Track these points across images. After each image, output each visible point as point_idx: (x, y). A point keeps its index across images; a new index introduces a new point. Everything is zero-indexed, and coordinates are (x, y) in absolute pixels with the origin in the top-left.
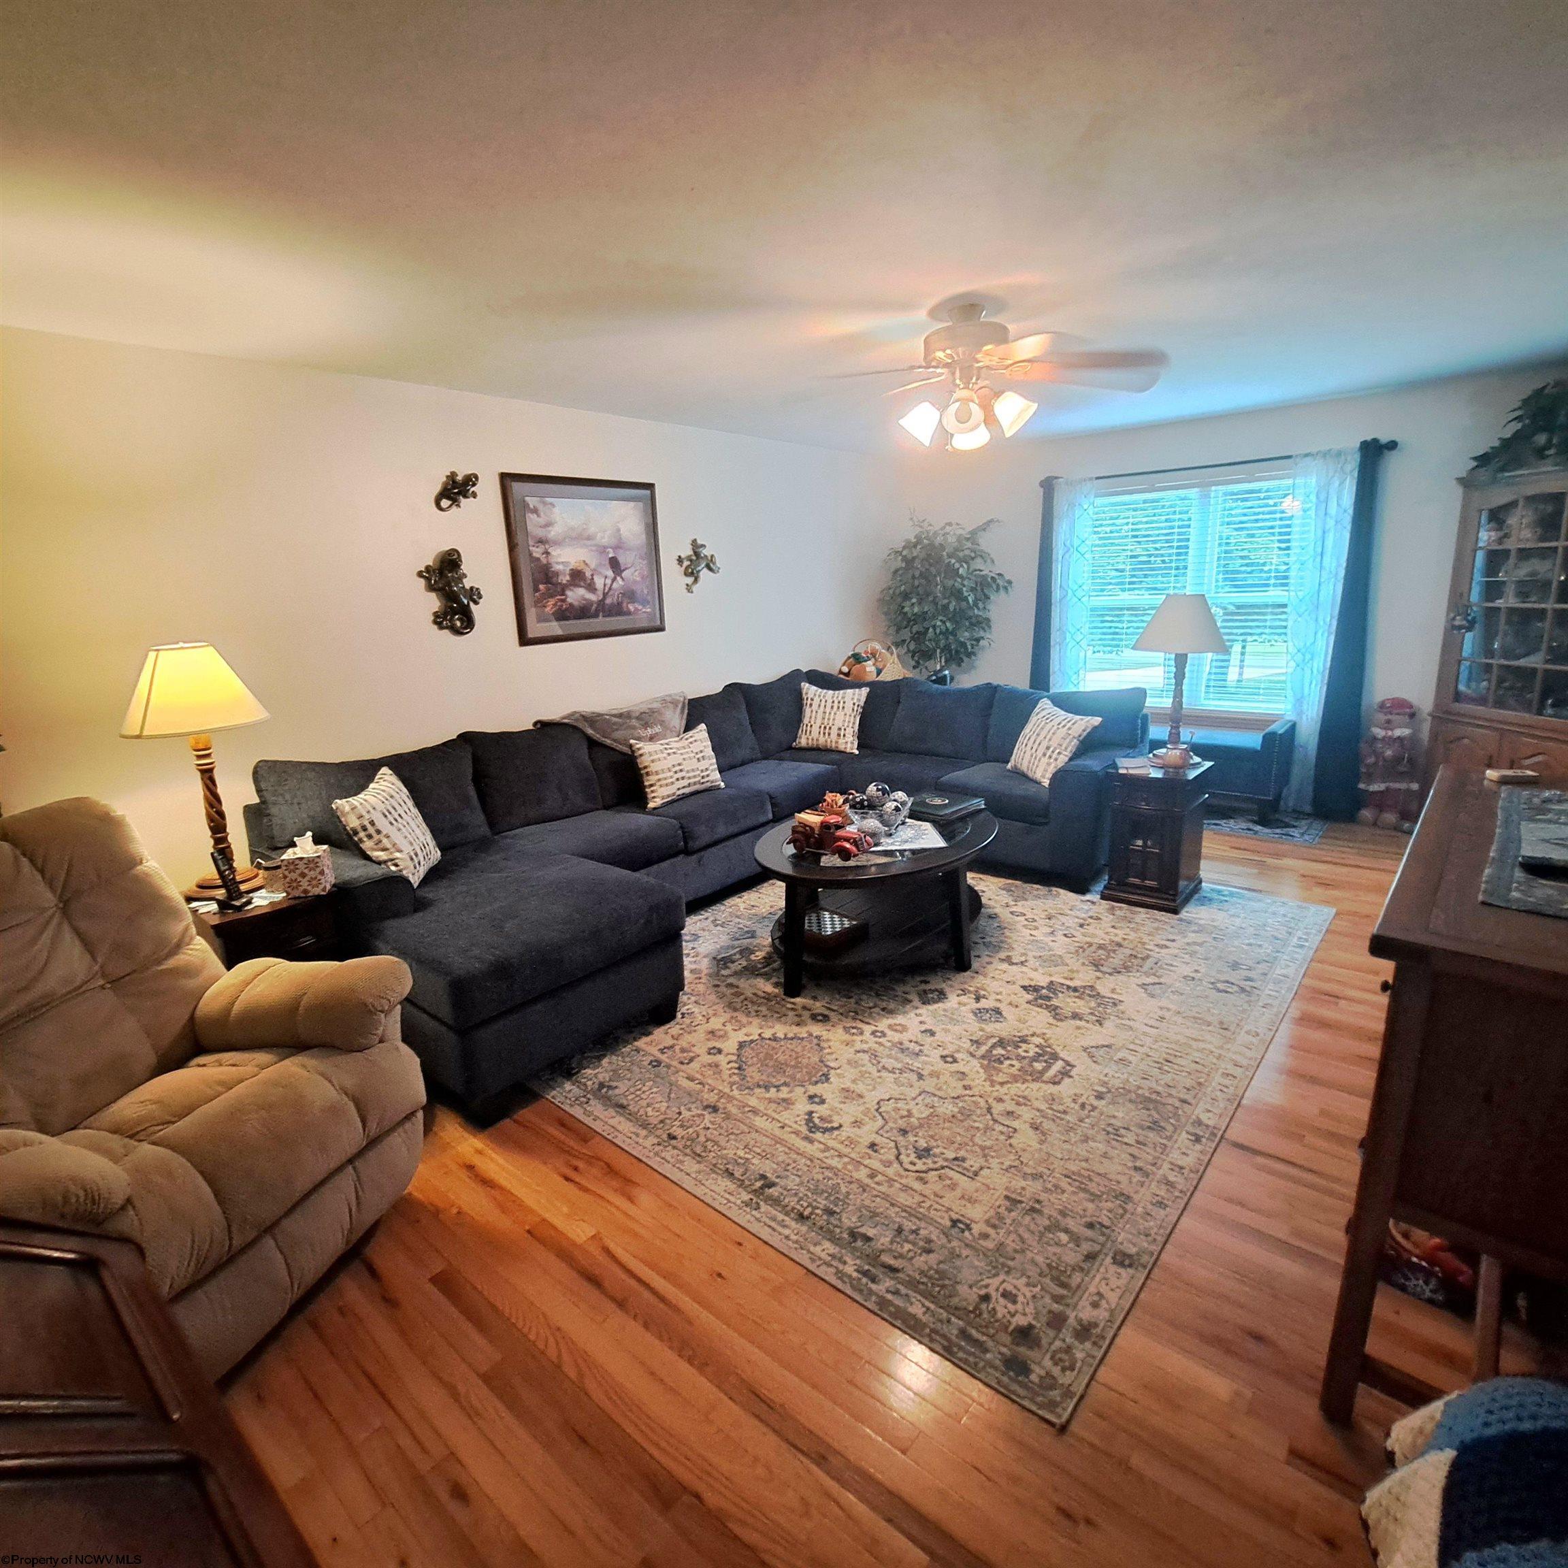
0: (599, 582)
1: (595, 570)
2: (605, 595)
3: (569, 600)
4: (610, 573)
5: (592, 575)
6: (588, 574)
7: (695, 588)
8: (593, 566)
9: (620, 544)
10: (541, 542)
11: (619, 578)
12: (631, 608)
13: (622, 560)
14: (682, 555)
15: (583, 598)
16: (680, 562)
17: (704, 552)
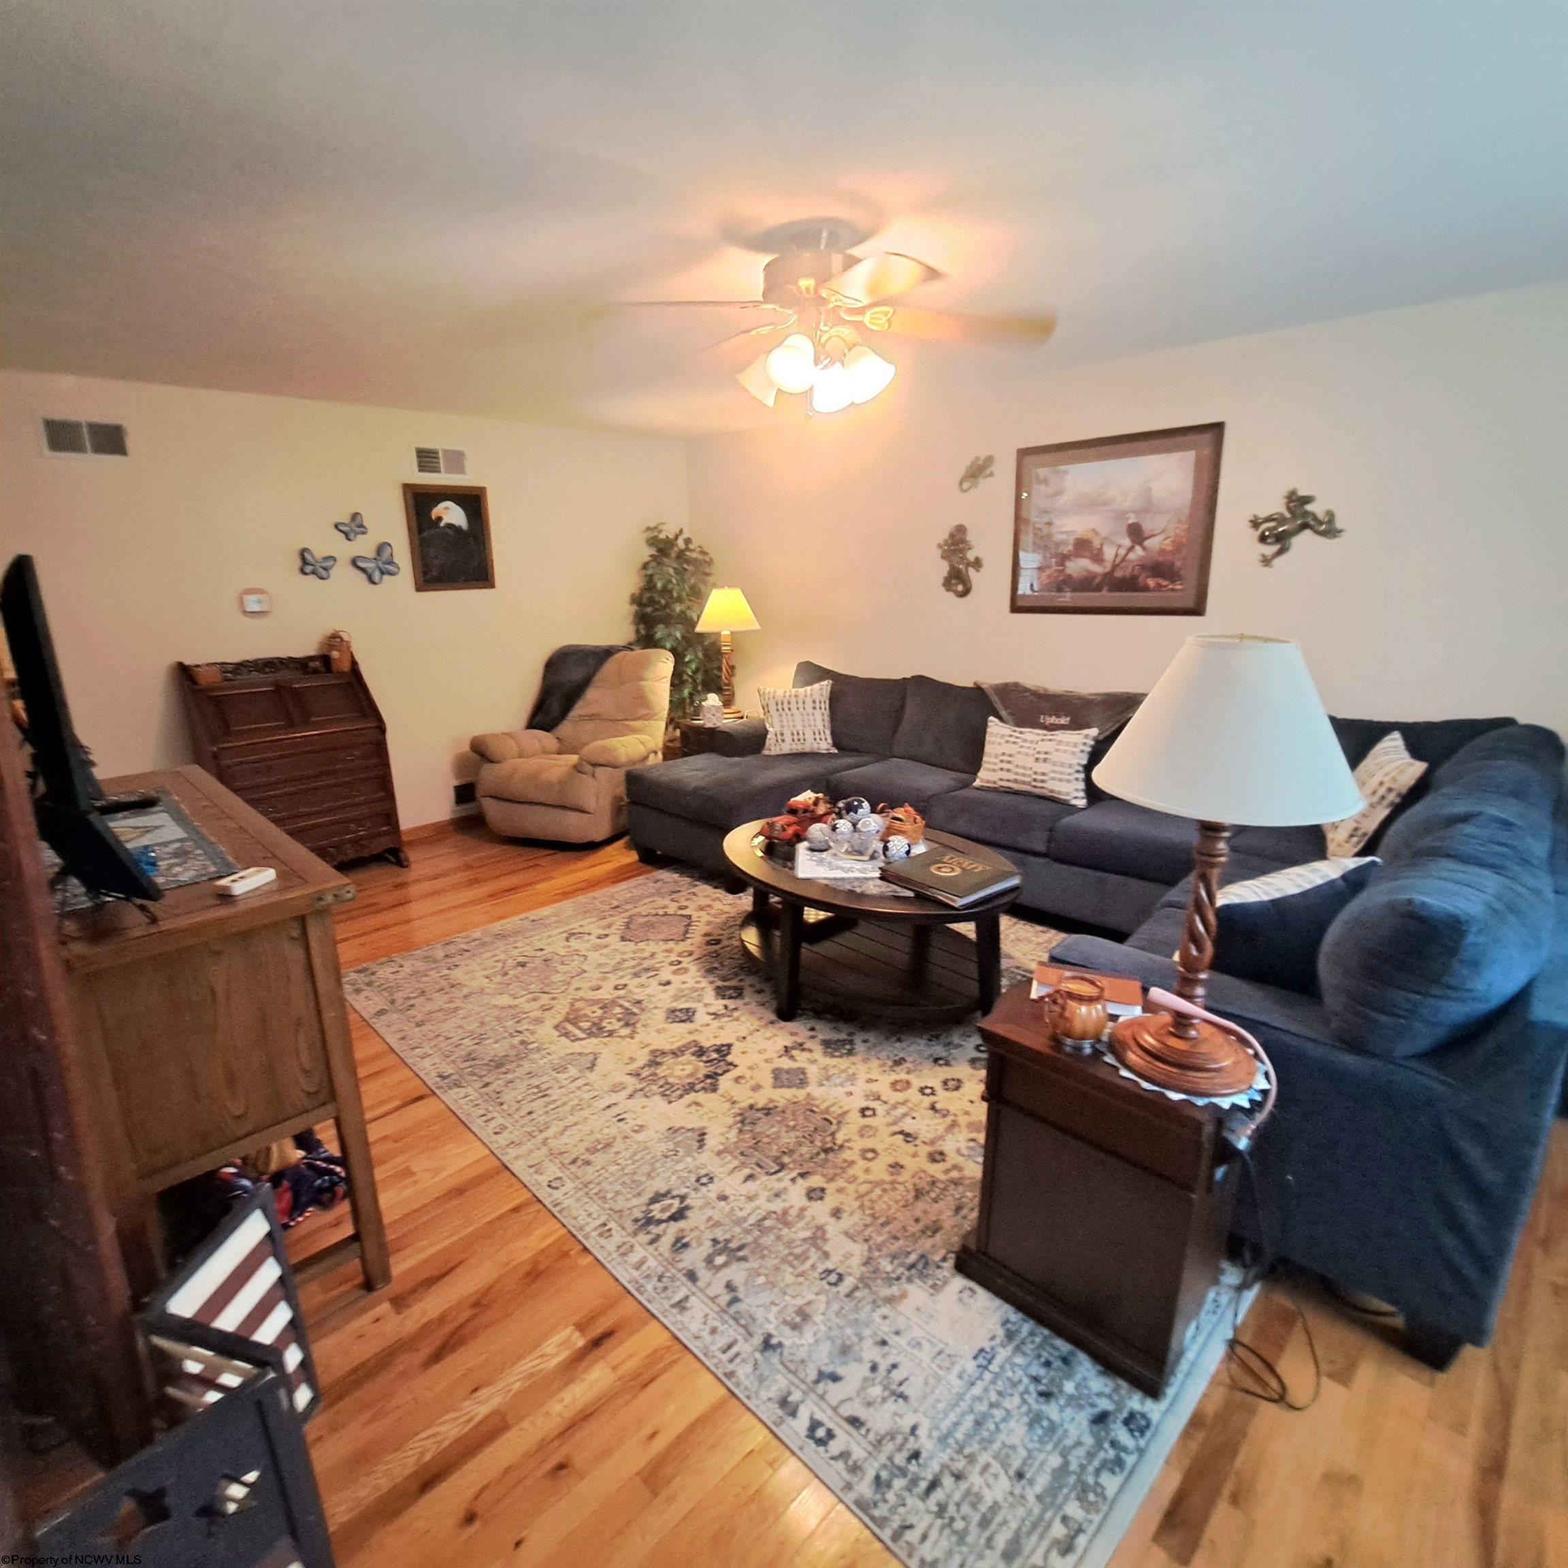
0: (1109, 553)
1: (1106, 538)
2: (1115, 567)
3: (1068, 571)
4: (1127, 542)
5: (1102, 545)
6: (1096, 543)
7: (1277, 562)
8: (1103, 534)
9: (1148, 507)
10: (1045, 512)
11: (1138, 548)
12: (1151, 583)
13: (1147, 526)
14: (1263, 514)
15: (1085, 569)
16: (1255, 524)
17: (1309, 507)
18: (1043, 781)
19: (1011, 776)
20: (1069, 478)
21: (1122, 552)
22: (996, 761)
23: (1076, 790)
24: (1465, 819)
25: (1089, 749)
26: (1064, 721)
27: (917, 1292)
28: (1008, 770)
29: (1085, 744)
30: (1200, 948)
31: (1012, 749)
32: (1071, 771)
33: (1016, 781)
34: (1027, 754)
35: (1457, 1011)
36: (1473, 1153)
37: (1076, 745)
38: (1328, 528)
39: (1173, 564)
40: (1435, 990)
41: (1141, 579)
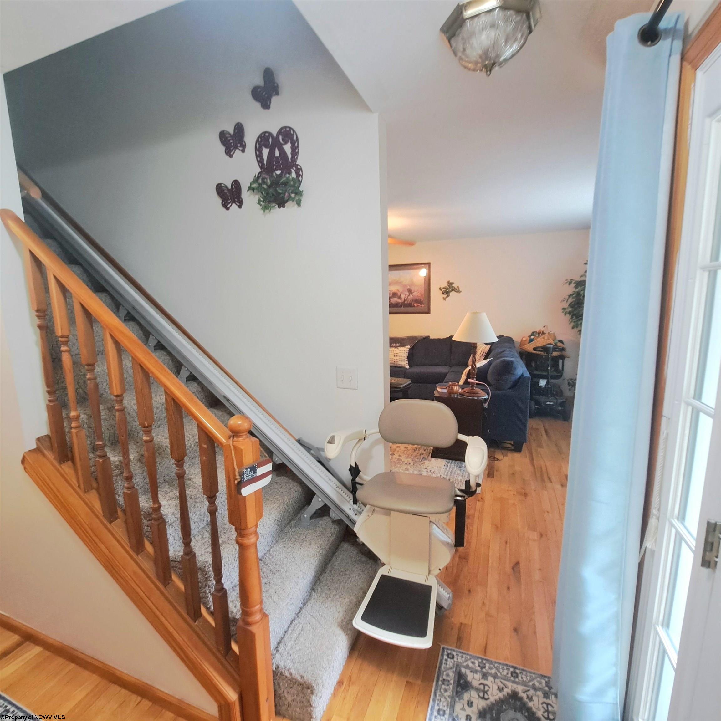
0: (403, 296)
2: (405, 300)
3: (391, 302)
4: (408, 294)
6: (399, 294)
7: (447, 299)
8: (401, 291)
9: (412, 284)
11: (411, 295)
12: (415, 305)
13: (413, 289)
14: (442, 287)
15: (396, 301)
16: (441, 289)
17: (453, 285)
18: (397, 362)
21: (406, 296)
23: (406, 363)
24: (504, 351)
25: (408, 352)
26: (398, 345)
27: (427, 462)
29: (407, 350)
30: (475, 371)
32: (404, 358)
35: (513, 378)
36: (520, 403)
37: (405, 351)
38: (458, 291)
39: (421, 300)
40: (510, 375)
41: (412, 304)
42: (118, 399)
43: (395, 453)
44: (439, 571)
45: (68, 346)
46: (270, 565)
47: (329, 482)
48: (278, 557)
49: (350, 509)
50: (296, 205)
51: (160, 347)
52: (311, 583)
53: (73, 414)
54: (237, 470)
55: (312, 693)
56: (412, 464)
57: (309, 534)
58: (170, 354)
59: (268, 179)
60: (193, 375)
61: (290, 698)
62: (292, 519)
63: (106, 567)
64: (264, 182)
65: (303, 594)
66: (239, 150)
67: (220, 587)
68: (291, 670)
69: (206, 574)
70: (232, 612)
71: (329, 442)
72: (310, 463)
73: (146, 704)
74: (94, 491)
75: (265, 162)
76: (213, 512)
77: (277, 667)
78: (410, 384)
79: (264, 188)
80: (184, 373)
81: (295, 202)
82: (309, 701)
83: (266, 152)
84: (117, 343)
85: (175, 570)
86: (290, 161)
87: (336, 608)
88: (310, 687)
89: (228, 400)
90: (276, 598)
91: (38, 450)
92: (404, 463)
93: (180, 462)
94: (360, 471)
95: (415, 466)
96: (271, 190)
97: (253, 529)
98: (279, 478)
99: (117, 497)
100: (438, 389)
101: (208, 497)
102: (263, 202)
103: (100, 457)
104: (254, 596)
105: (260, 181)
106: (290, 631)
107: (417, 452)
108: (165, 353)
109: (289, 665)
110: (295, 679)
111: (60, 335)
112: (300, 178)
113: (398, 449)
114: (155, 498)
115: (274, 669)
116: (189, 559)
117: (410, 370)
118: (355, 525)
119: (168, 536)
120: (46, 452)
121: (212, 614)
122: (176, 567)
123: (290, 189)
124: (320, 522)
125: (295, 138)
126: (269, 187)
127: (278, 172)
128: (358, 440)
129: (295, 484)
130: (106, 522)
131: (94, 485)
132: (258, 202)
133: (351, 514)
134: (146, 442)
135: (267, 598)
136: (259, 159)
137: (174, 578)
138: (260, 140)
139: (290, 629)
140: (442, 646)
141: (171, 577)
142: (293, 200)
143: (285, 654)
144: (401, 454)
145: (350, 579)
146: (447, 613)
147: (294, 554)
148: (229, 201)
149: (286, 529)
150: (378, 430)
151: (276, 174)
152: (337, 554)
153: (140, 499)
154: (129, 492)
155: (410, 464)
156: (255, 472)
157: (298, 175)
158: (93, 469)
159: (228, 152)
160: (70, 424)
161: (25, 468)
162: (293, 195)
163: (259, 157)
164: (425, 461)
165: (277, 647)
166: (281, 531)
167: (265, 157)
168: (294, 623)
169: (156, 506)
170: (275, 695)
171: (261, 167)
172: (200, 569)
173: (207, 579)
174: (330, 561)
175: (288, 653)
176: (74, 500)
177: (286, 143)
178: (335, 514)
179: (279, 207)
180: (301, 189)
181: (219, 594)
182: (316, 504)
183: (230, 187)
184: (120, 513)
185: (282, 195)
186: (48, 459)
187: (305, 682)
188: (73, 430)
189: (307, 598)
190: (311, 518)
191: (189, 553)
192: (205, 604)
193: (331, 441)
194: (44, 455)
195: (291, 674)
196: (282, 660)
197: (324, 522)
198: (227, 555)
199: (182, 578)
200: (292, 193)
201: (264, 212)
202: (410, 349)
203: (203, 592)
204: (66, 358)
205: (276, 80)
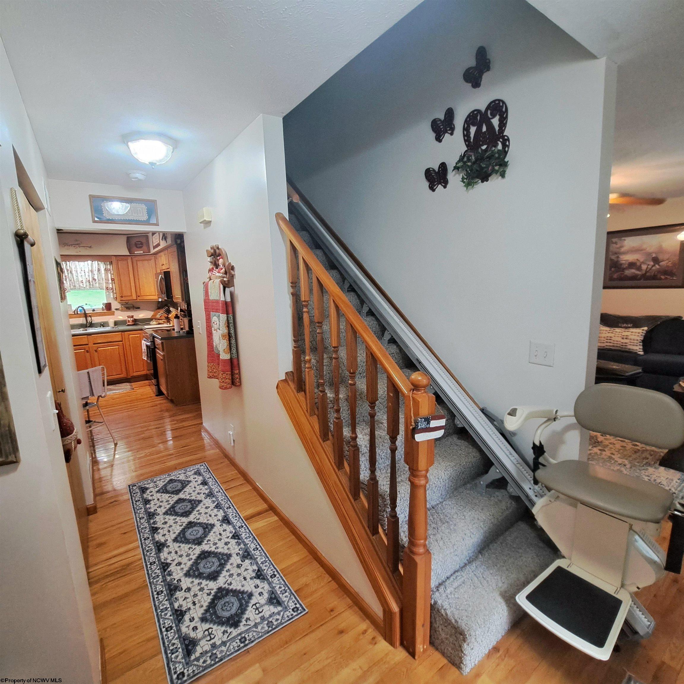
0: (644, 267)
1: (643, 262)
2: (646, 272)
3: (625, 274)
4: (652, 263)
5: (641, 264)
6: (638, 264)
8: (641, 261)
9: (661, 251)
10: (616, 253)
11: (657, 265)
12: (663, 277)
13: (660, 257)
15: (634, 273)
18: (626, 346)
19: (611, 344)
20: (626, 242)
21: (650, 267)
22: (604, 339)
23: (640, 349)
25: (644, 334)
26: (629, 325)
28: (610, 342)
29: (642, 333)
31: (612, 335)
32: (638, 342)
33: (613, 346)
34: (618, 336)
37: (639, 333)
39: (672, 271)
41: (659, 276)
42: (335, 349)
43: (606, 449)
44: (637, 590)
45: (307, 308)
46: (441, 515)
47: (510, 456)
48: (449, 510)
49: (530, 489)
50: (500, 177)
51: (371, 313)
52: (479, 546)
53: (307, 358)
54: (413, 418)
55: (464, 640)
56: (628, 466)
57: (482, 500)
58: (377, 319)
59: (473, 156)
60: (394, 339)
61: (443, 635)
62: (468, 482)
63: (318, 473)
64: (469, 160)
65: (470, 552)
66: (448, 133)
67: (394, 514)
68: (447, 611)
69: (385, 501)
70: (402, 540)
71: (509, 414)
72: (491, 433)
73: (334, 585)
74: (315, 416)
75: (472, 140)
76: (393, 450)
77: (436, 603)
78: (640, 373)
79: (468, 165)
80: (387, 337)
81: (499, 174)
82: (460, 646)
83: (473, 130)
84: (337, 307)
85: (363, 491)
86: (497, 133)
87: (501, 578)
88: (462, 634)
89: (420, 363)
90: (441, 543)
91: (285, 381)
92: (617, 463)
93: (372, 405)
94: (544, 452)
95: (632, 470)
96: (475, 166)
97: (423, 473)
98: (460, 441)
99: (330, 424)
100: (681, 383)
101: (390, 437)
102: (466, 179)
103: (321, 391)
104: (420, 531)
105: (465, 159)
106: (451, 579)
107: (638, 454)
108: (374, 319)
109: (446, 605)
110: (450, 621)
111: (303, 300)
112: (507, 149)
113: (611, 446)
114: (354, 430)
115: (433, 603)
116: (373, 484)
117: (645, 357)
118: (534, 506)
119: (361, 463)
120: (290, 382)
121: (386, 535)
122: (365, 489)
123: (494, 163)
124: (497, 493)
125: (504, 109)
126: (474, 163)
127: (484, 147)
128: (546, 419)
129: (475, 450)
130: (321, 440)
131: (316, 412)
132: (461, 180)
133: (531, 493)
134: (351, 384)
135: (433, 541)
136: (466, 138)
137: (362, 496)
138: (468, 119)
139: (452, 577)
140: (628, 673)
141: (359, 494)
142: (497, 172)
143: (444, 595)
144: (614, 452)
145: (522, 558)
146: (644, 642)
147: (465, 513)
148: (436, 183)
149: (461, 490)
150: (572, 413)
151: (481, 149)
152: (511, 530)
153: (344, 429)
154: (337, 421)
155: (625, 465)
156: (429, 423)
157: (505, 145)
158: (316, 400)
159: (438, 137)
160: (305, 364)
161: (278, 392)
162: (497, 168)
163: (466, 136)
164: (648, 468)
165: (437, 587)
166: (456, 489)
167: (472, 135)
168: (457, 574)
169: (354, 436)
170: (431, 626)
171: (467, 146)
172: (381, 495)
173: (385, 505)
174: (503, 533)
175: (447, 596)
176: (303, 419)
177: (494, 116)
178: (512, 489)
179: (482, 182)
180: (506, 160)
181: (393, 520)
182: (493, 474)
183: (437, 171)
184: (330, 437)
185: (485, 170)
186: (291, 388)
187: (458, 627)
188: (306, 370)
189: (474, 558)
190: (488, 486)
191: (373, 479)
192: (382, 526)
193: (513, 413)
194: (289, 385)
195: (447, 614)
196: (441, 599)
197: (499, 494)
198: (403, 492)
199: (367, 497)
200: (496, 165)
201: (467, 189)
202: (647, 332)
203: (382, 516)
204: (306, 316)
205: (488, 57)
